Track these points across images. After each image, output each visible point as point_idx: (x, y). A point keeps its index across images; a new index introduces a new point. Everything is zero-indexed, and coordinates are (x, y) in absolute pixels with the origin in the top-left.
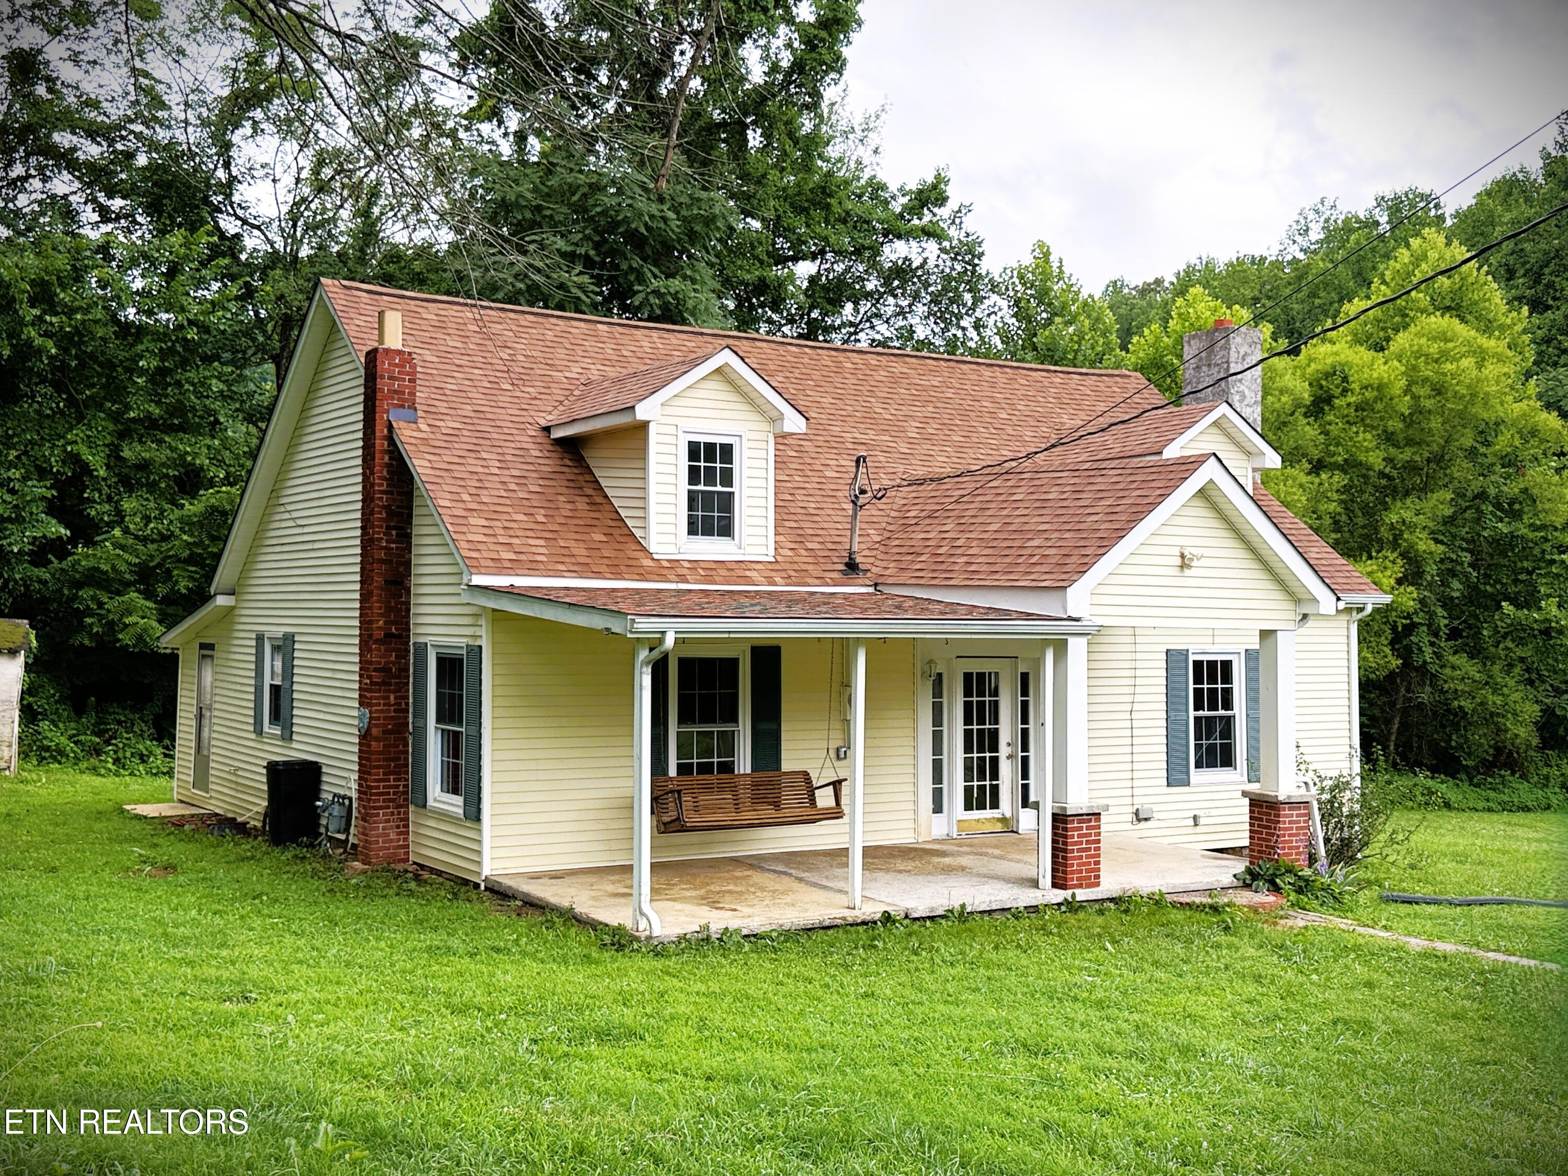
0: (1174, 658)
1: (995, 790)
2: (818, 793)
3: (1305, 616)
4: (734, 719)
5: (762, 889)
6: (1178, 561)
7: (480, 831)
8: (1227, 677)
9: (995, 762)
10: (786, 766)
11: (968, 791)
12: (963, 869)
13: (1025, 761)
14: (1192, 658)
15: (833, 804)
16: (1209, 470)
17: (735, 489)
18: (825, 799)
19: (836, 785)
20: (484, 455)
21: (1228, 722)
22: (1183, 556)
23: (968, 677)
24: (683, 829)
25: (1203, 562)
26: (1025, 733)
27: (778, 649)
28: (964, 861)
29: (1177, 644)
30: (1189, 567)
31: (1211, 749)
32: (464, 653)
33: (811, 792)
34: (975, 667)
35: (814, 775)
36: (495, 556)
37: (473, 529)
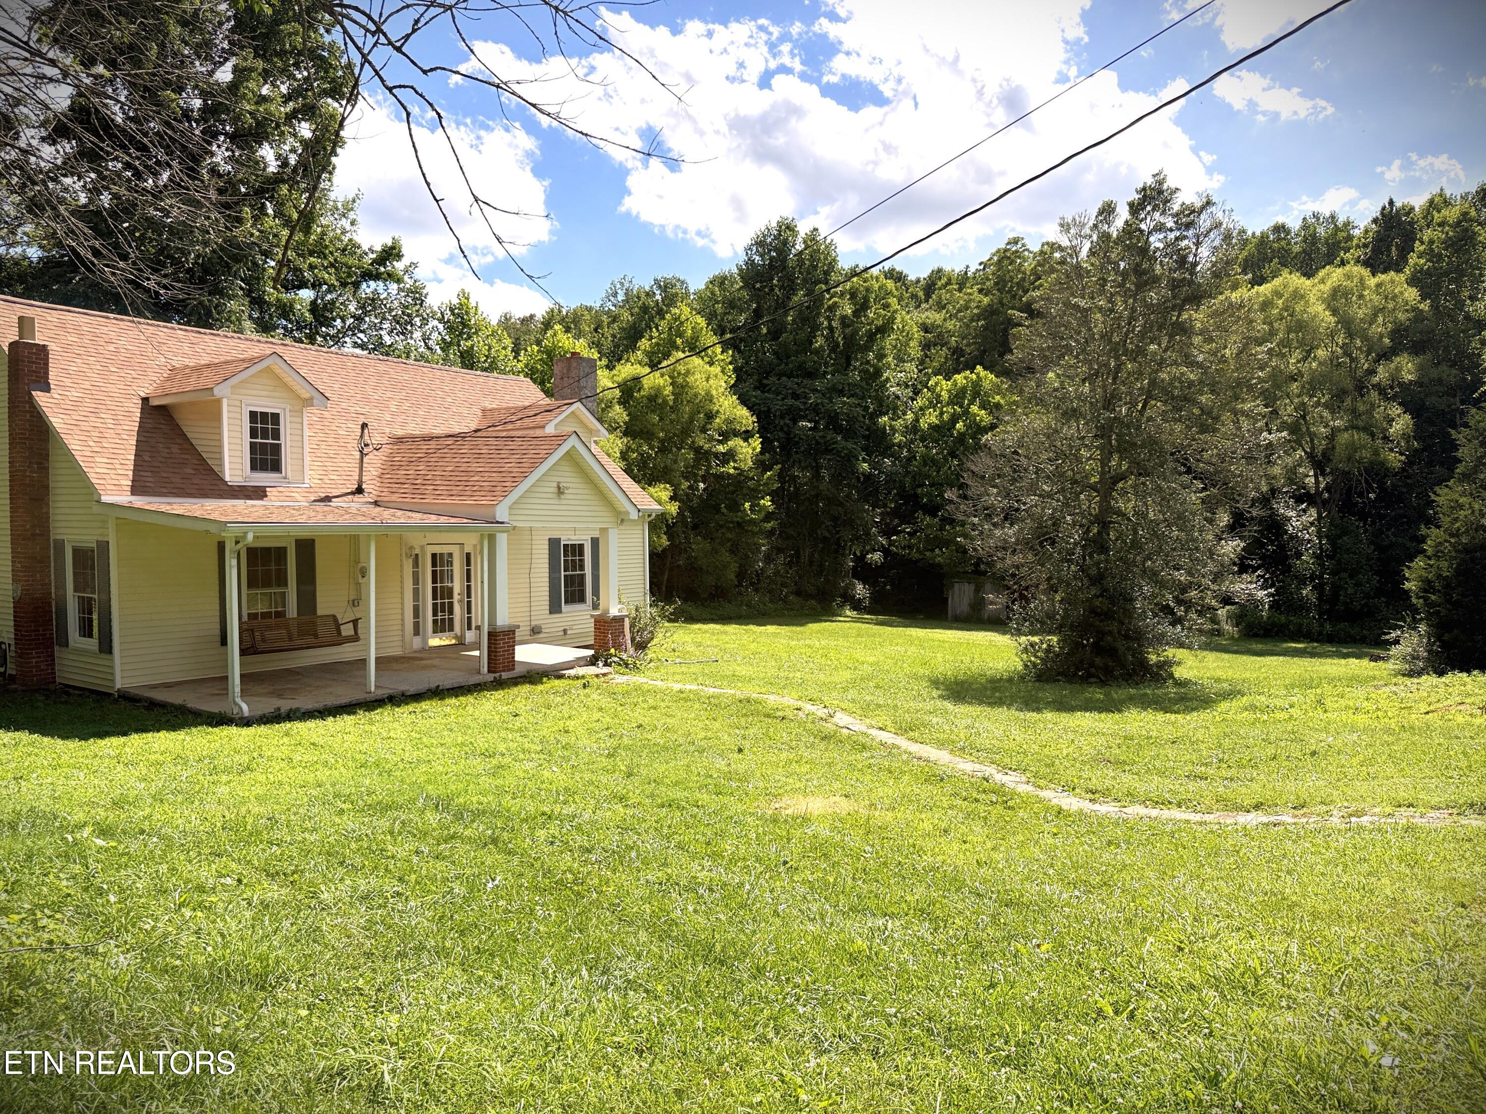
0: (554, 543)
1: (451, 620)
2: (342, 627)
3: (622, 520)
4: (286, 584)
5: (310, 686)
6: (556, 490)
7: (112, 660)
8: (581, 553)
9: (451, 605)
10: (320, 612)
11: (435, 622)
12: (434, 666)
13: (469, 603)
14: (562, 543)
15: (353, 633)
16: (573, 441)
17: (282, 441)
18: (347, 630)
19: (355, 622)
20: (103, 416)
21: (583, 577)
22: (559, 488)
23: (434, 556)
24: (256, 653)
25: (570, 491)
26: (469, 587)
27: (314, 540)
28: (436, 662)
29: (555, 535)
30: (563, 493)
31: (573, 592)
32: (95, 545)
33: (338, 626)
34: (438, 550)
35: (339, 617)
36: (116, 482)
37: (99, 465)
